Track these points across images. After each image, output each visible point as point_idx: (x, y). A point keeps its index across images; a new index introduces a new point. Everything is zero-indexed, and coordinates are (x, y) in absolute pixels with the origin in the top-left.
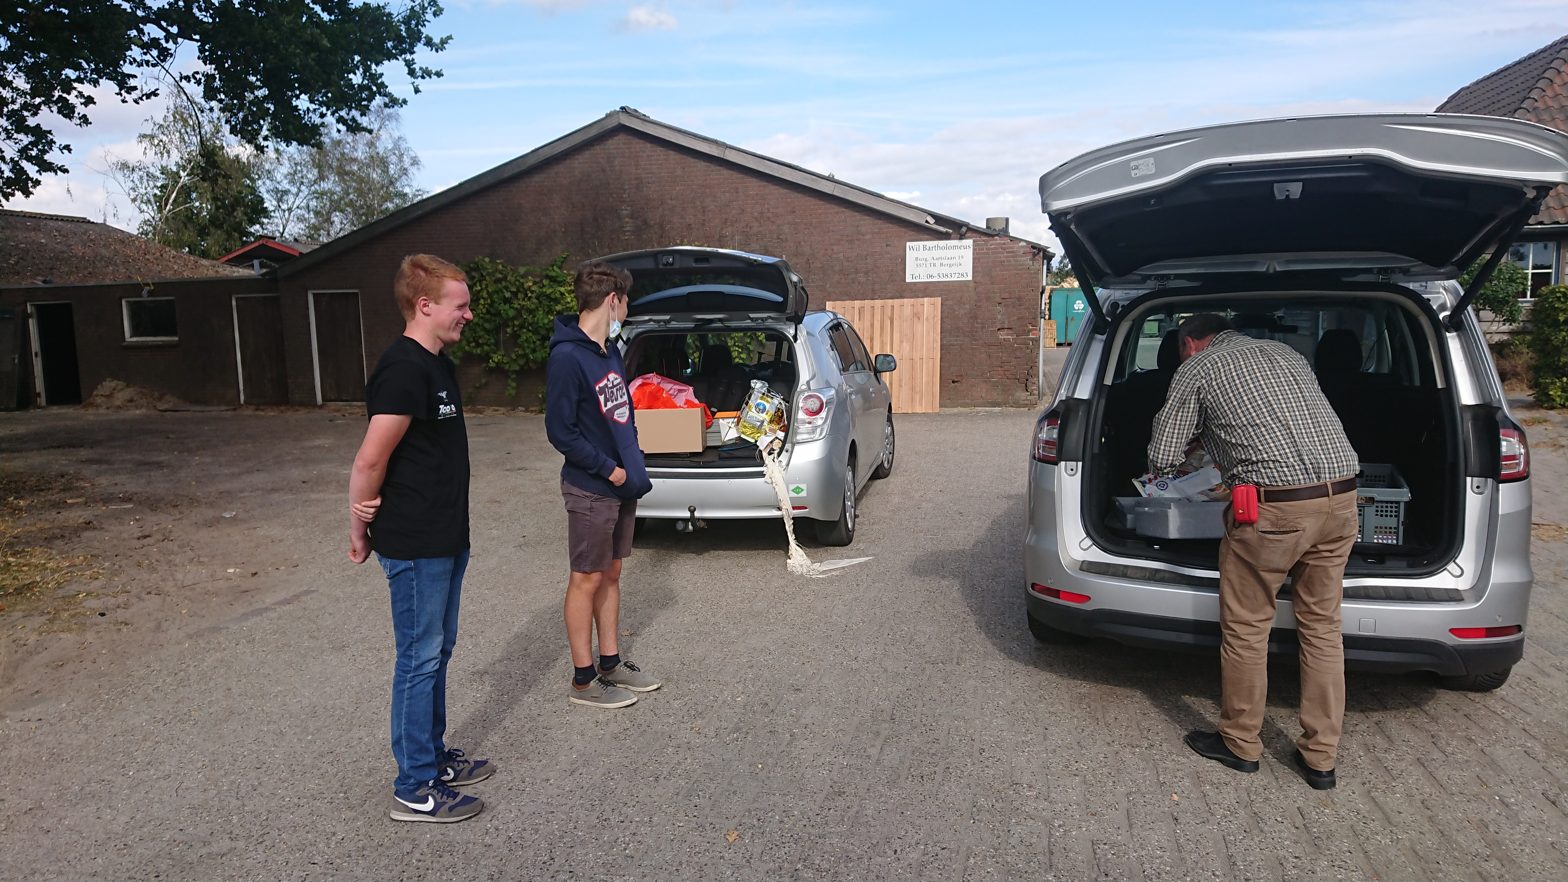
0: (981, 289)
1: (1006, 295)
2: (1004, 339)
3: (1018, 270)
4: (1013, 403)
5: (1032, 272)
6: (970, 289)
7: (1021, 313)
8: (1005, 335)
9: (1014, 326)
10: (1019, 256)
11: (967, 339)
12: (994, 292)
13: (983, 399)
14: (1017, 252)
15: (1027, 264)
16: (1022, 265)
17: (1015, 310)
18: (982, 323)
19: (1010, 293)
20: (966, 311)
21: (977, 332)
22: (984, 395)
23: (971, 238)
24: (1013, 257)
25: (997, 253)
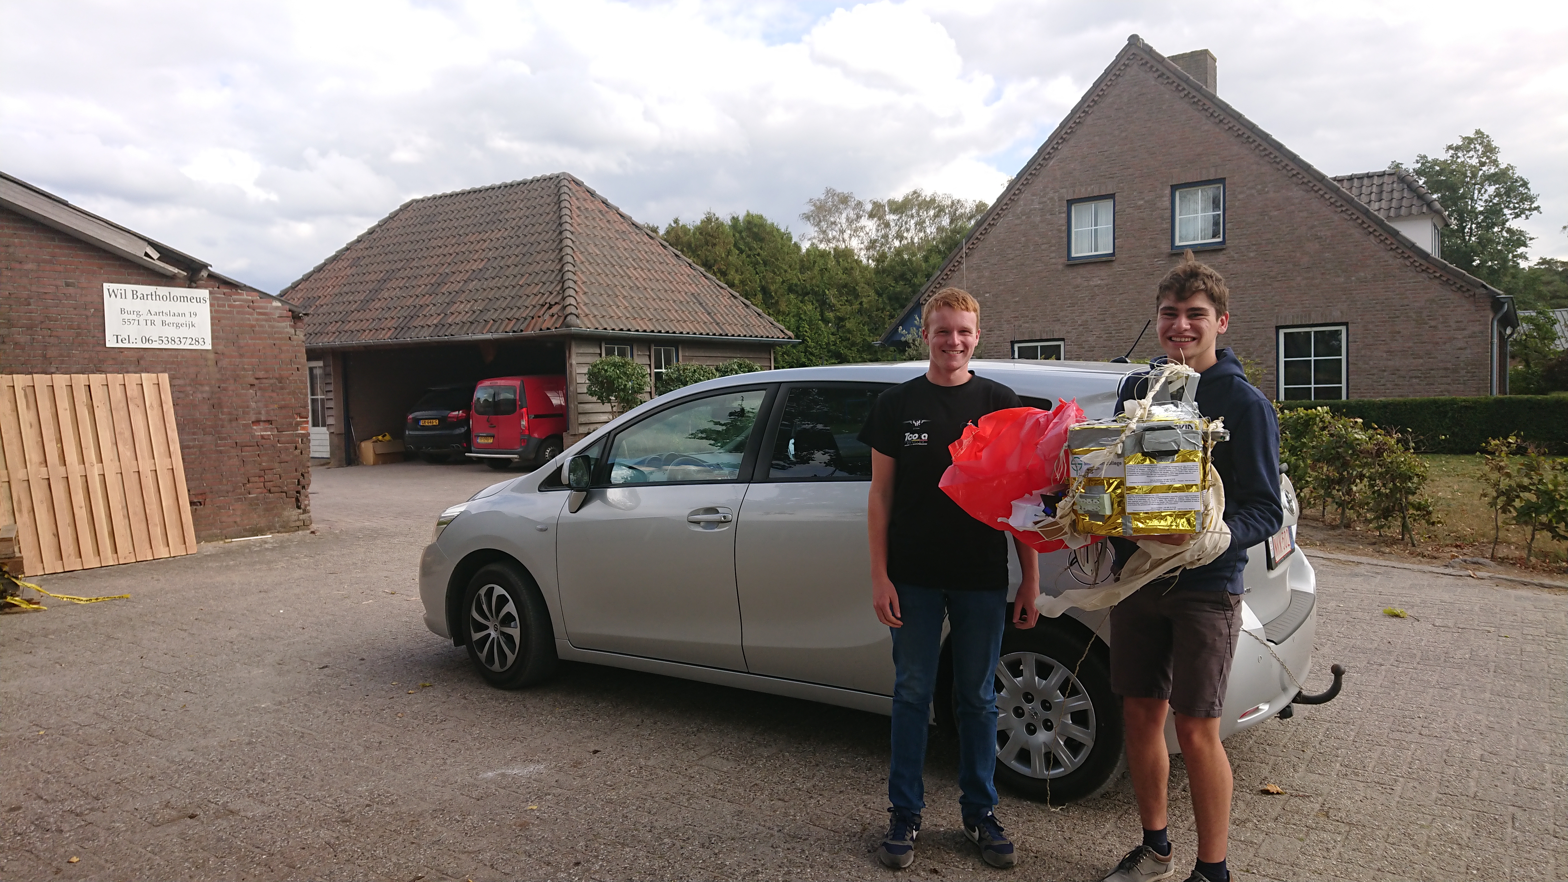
0: (224, 362)
1: (261, 374)
2: (262, 437)
3: (275, 339)
4: (281, 527)
5: (295, 343)
6: (210, 363)
7: (283, 400)
8: (262, 430)
9: (274, 418)
10: (274, 320)
11: (209, 438)
12: (244, 369)
13: (238, 526)
14: (271, 314)
15: (288, 332)
16: (281, 333)
17: (274, 395)
18: (230, 414)
19: (267, 371)
20: (205, 395)
21: (222, 427)
22: (238, 520)
23: (206, 287)
24: (266, 321)
25: (244, 313)
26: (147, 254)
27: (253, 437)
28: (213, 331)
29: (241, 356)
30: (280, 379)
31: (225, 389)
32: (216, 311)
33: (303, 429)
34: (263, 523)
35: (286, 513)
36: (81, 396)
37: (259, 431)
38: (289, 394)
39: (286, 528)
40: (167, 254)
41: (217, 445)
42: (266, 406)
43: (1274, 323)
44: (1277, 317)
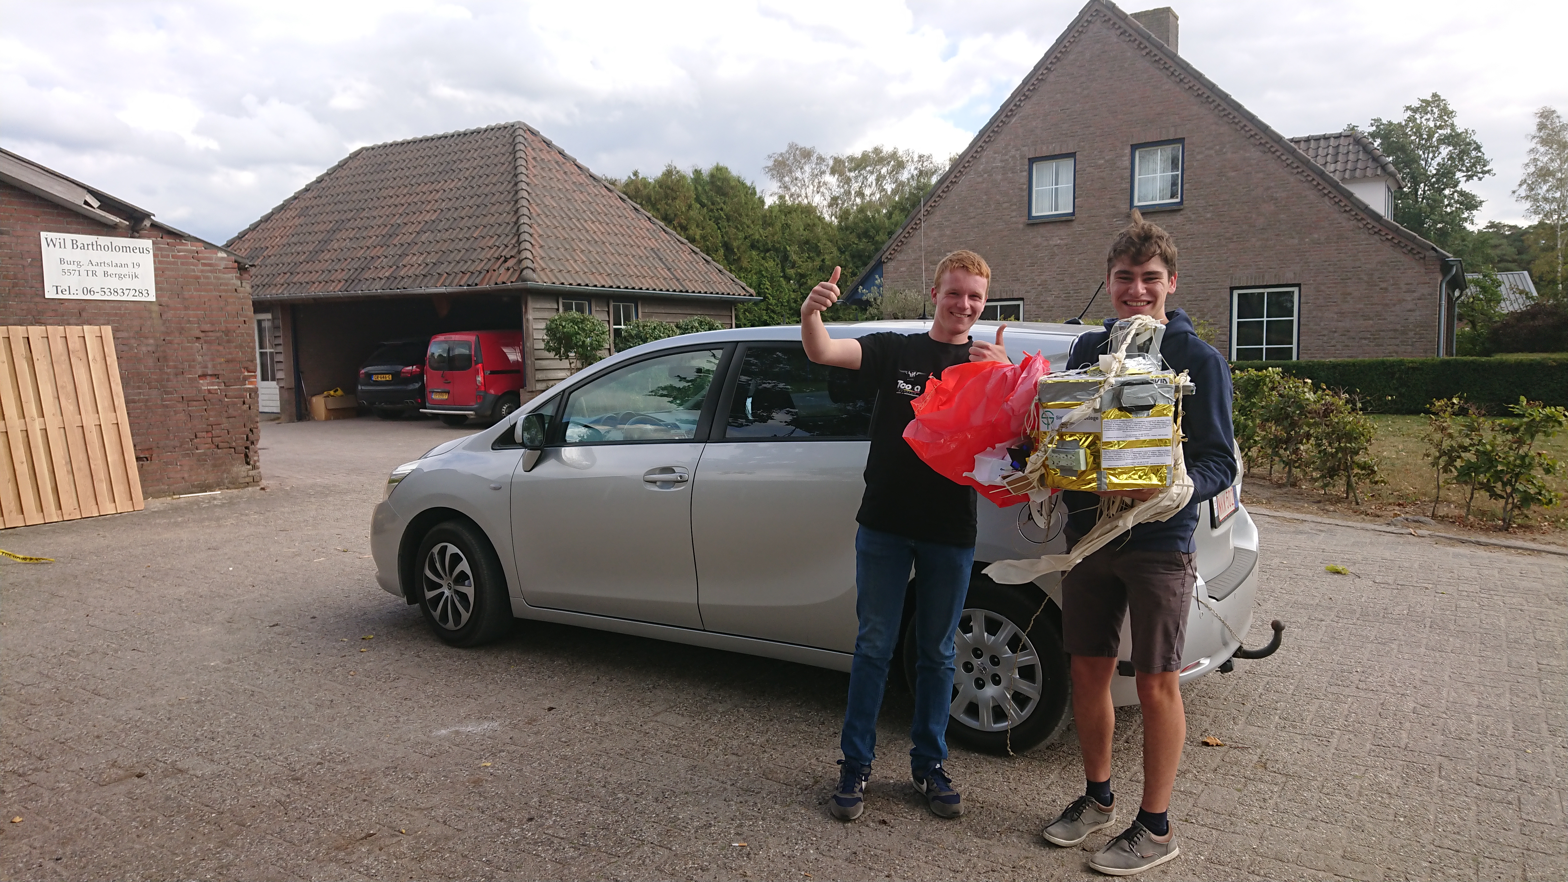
0: (169, 315)
1: (207, 327)
2: (209, 391)
3: (220, 291)
4: (230, 483)
5: (241, 295)
6: (154, 315)
7: (230, 353)
8: (208, 384)
9: (221, 372)
10: (220, 271)
11: (154, 392)
12: (189, 322)
13: (186, 482)
14: (217, 265)
15: (234, 284)
16: (227, 285)
17: (221, 348)
18: (175, 367)
19: (213, 324)
20: (150, 349)
21: (168, 380)
22: (186, 476)
23: (149, 238)
24: (211, 272)
25: (187, 264)
26: (86, 203)
27: (200, 391)
28: (157, 283)
29: (186, 308)
30: (227, 332)
31: (170, 342)
32: (160, 262)
33: (251, 383)
34: (211, 479)
35: (235, 469)
36: (19, 349)
37: (205, 385)
38: (236, 347)
39: (235, 484)
40: (108, 203)
41: (163, 400)
42: (213, 360)
43: (1228, 284)
44: (1232, 278)
